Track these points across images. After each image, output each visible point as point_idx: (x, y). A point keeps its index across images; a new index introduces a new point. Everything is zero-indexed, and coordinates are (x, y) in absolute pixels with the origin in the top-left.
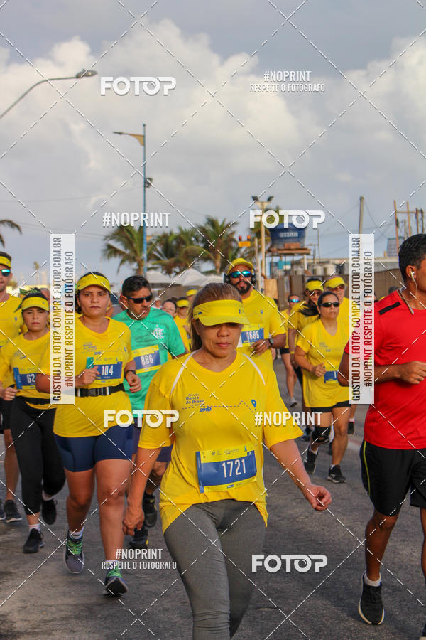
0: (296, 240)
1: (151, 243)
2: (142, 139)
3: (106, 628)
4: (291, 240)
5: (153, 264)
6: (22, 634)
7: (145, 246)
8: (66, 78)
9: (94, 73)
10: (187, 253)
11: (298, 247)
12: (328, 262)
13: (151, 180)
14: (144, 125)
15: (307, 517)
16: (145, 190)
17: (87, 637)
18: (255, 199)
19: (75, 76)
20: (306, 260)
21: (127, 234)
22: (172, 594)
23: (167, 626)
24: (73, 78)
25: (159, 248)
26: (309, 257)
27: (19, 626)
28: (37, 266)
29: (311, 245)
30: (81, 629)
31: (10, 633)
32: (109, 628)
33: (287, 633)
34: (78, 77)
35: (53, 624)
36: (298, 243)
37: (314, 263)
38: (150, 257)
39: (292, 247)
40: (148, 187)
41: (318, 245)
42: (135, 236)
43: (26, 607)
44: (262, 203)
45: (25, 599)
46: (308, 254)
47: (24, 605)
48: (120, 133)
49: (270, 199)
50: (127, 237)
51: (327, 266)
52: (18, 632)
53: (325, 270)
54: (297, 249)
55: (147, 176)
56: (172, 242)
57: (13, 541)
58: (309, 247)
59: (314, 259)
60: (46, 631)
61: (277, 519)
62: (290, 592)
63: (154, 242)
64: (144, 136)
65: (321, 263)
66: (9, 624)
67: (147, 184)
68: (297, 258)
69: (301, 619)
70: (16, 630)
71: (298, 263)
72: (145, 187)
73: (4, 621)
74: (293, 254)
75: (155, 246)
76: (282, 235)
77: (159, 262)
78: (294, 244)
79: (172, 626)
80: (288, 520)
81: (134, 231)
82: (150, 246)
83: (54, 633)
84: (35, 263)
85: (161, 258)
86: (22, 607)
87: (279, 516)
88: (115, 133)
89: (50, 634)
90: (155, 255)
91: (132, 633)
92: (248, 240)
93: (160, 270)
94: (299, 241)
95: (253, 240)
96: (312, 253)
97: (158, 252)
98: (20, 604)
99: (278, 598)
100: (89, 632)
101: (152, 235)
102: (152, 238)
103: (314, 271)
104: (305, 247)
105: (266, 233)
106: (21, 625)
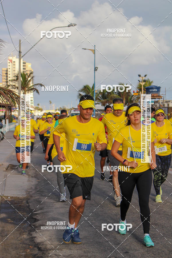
0: (156, 92)
1: (97, 93)
2: (94, 51)
3: (84, 248)
4: (154, 93)
5: (98, 102)
6: (50, 250)
7: (95, 95)
8: (64, 27)
9: (75, 25)
10: (111, 97)
11: (157, 95)
12: (169, 102)
13: (97, 68)
14: (95, 46)
15: (164, 205)
16: (95, 72)
17: (76, 251)
18: (139, 76)
19: (67, 26)
20: (161, 101)
21: (87, 89)
22: (110, 235)
23: (108, 248)
24: (67, 27)
25: (100, 96)
26: (162, 99)
27: (49, 247)
28: (51, 103)
29: (162, 95)
30: (74, 248)
31: (45, 249)
32: (85, 248)
33: (158, 252)
34: (69, 26)
35: (63, 246)
36: (157, 94)
37: (163, 102)
38: (97, 99)
39: (155, 95)
40: (96, 71)
41: (165, 95)
42: (91, 91)
43: (52, 239)
44: (142, 77)
45: (51, 236)
46: (161, 98)
47: (51, 238)
48: (85, 49)
49: (145, 76)
50: (87, 91)
51: (169, 103)
52: (49, 249)
53: (168, 105)
54: (157, 96)
55: (96, 67)
56: (105, 93)
57: (45, 212)
58: (162, 96)
59: (163, 100)
60: (60, 249)
61: (152, 205)
62: (158, 235)
63: (98, 93)
64: (95, 50)
65: (166, 102)
66: (45, 246)
67: (96, 69)
68: (156, 100)
69: (164, 246)
70: (48, 248)
71: (157, 102)
72: (95, 70)
73: (43, 244)
74: (155, 98)
75: (99, 95)
76: (150, 90)
77: (100, 101)
78: (155, 94)
79: (111, 248)
80: (156, 206)
81: (90, 88)
82: (97, 95)
83: (63, 250)
84: (50, 101)
85: (101, 99)
86: (50, 239)
87: (152, 204)
88: (83, 49)
89: (61, 250)
90: (98, 98)
91: (95, 250)
92: (137, 92)
93: (100, 104)
94: (157, 93)
95: (139, 92)
96: (163, 98)
97: (100, 97)
98: (49, 238)
99: (154, 237)
100: (77, 250)
101: (98, 90)
102: (97, 91)
103: (164, 105)
104: (160, 95)
105: (144, 89)
106: (49, 246)
